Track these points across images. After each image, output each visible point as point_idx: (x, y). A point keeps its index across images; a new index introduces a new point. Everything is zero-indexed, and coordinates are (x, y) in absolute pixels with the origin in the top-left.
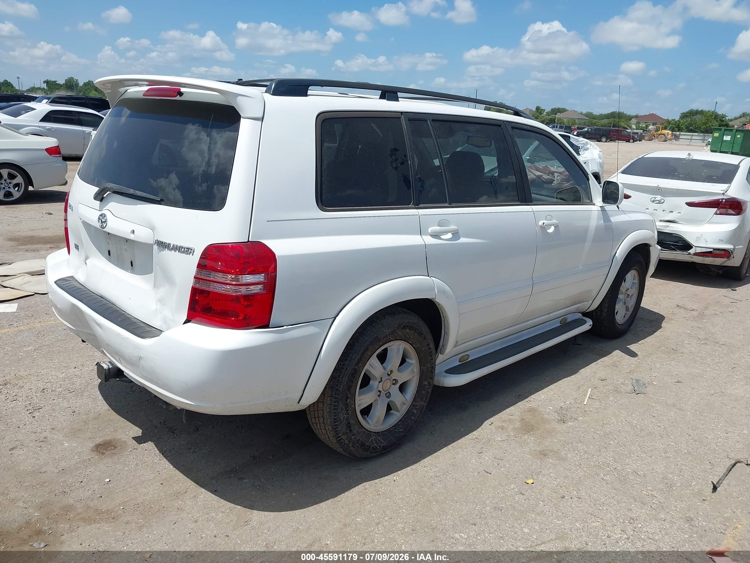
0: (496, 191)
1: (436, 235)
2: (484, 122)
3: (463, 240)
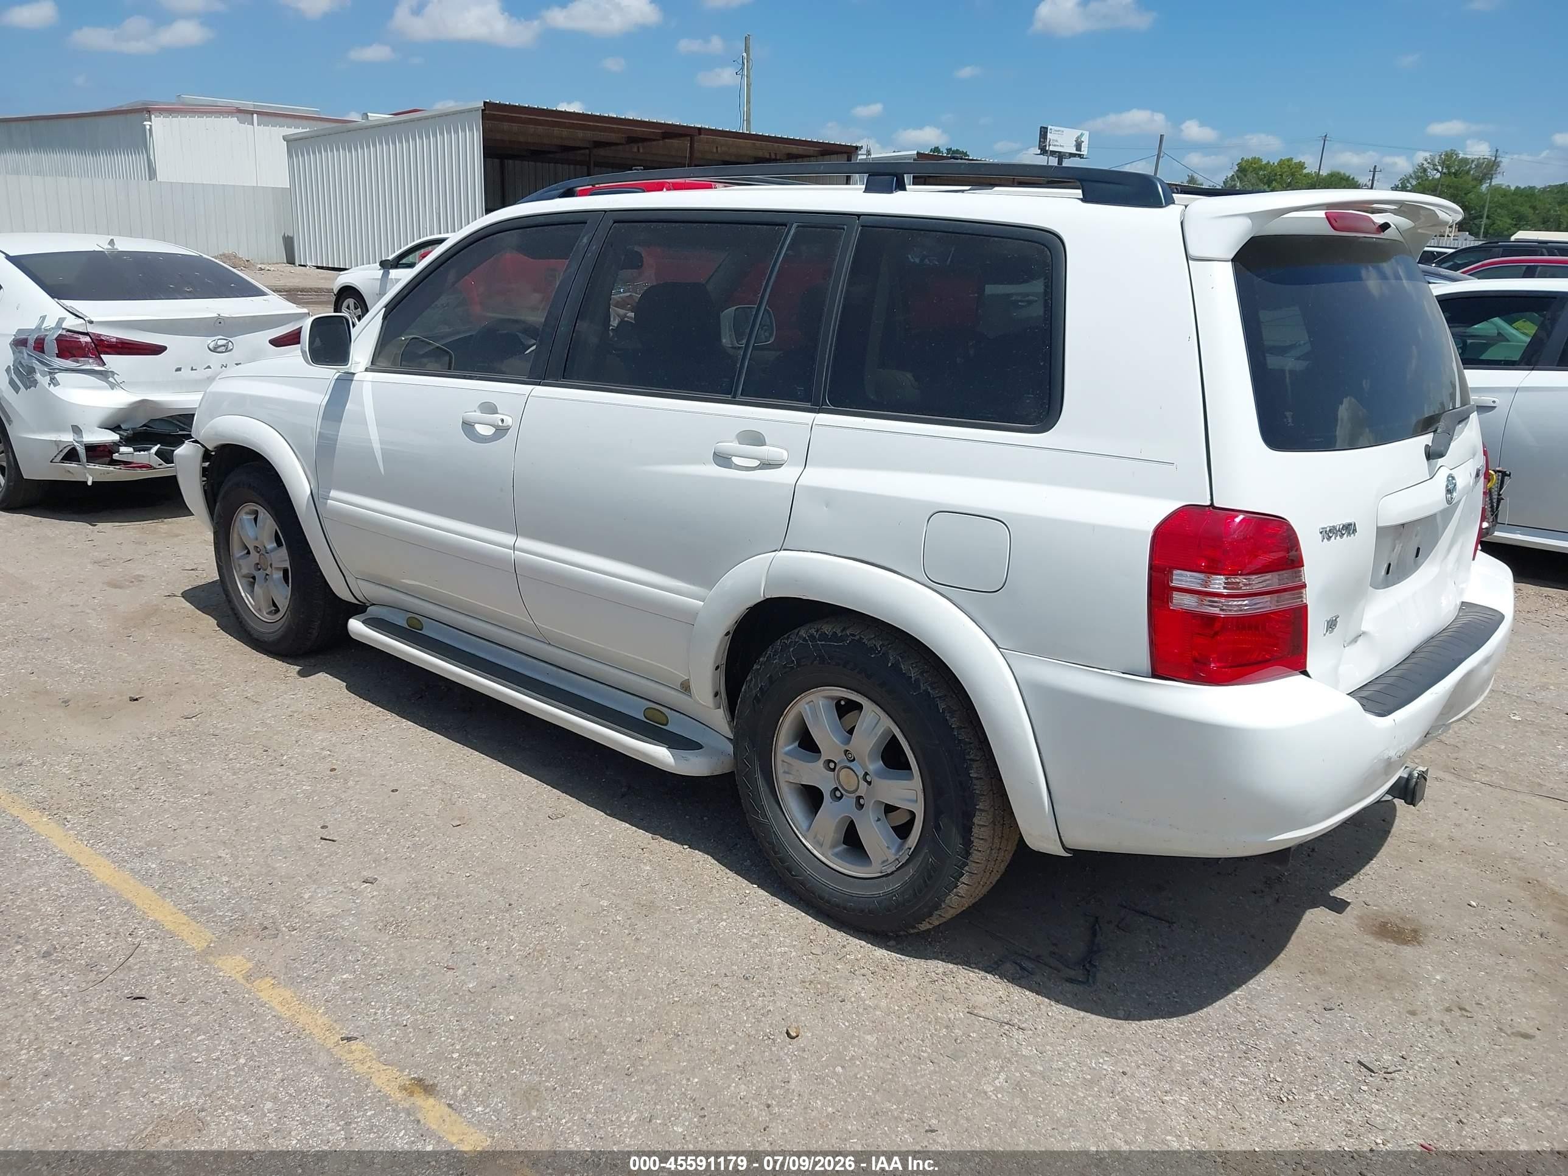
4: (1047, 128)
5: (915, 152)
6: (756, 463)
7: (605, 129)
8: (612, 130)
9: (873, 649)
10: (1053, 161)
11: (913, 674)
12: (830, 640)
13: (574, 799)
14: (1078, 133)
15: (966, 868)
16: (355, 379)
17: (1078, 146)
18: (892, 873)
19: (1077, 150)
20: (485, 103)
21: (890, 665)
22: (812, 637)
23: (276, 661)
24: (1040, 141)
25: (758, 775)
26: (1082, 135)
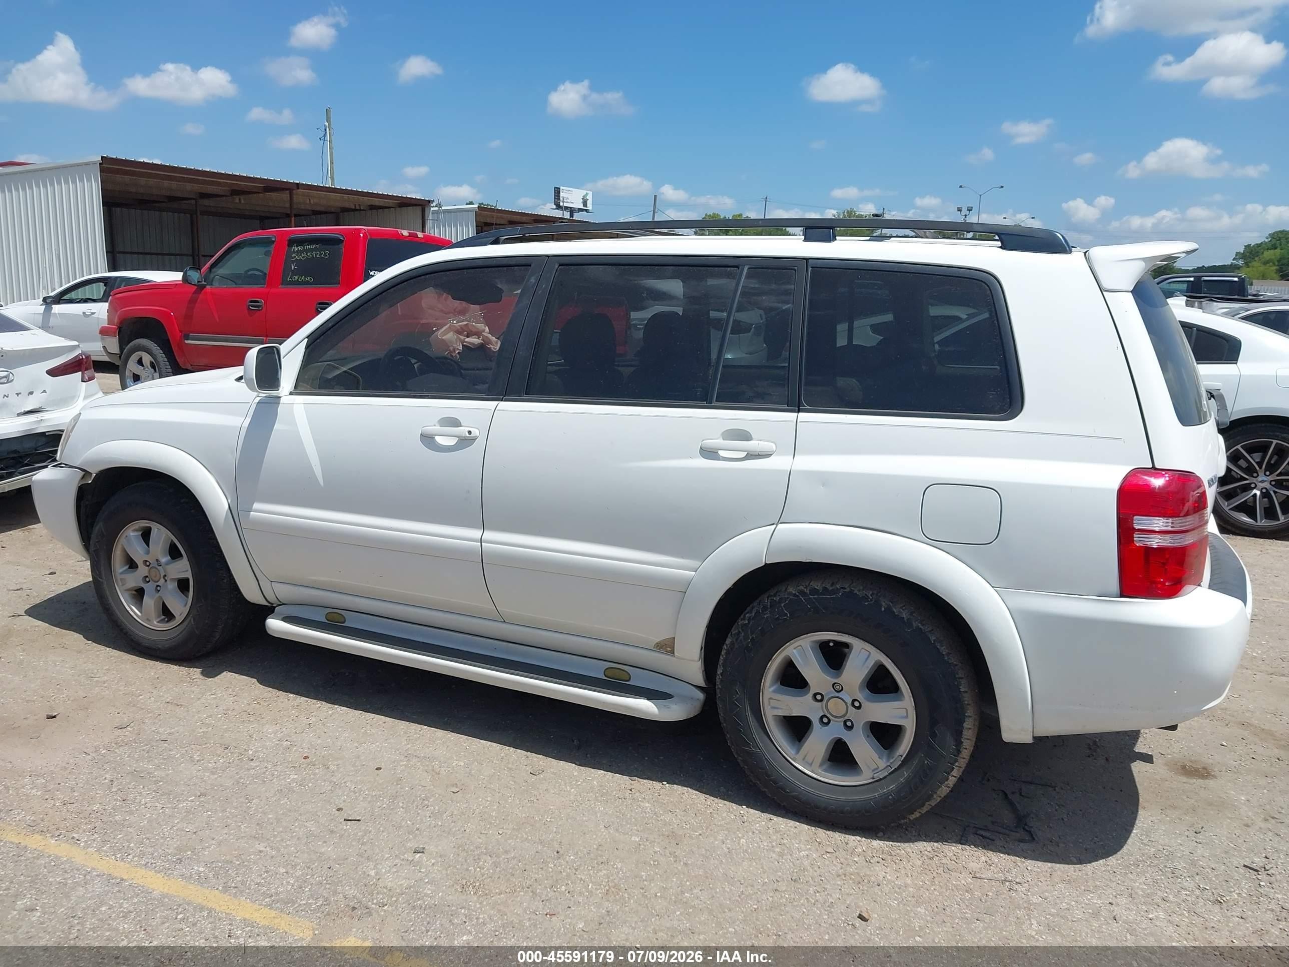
4: (560, 188)
5: (477, 206)
6: (743, 454)
7: (212, 183)
8: (219, 184)
9: (866, 598)
10: (567, 215)
11: (905, 615)
12: (822, 594)
13: (541, 756)
14: (585, 192)
15: (957, 764)
16: (281, 402)
17: (585, 203)
18: (885, 777)
19: (584, 206)
20: (102, 157)
21: (883, 609)
22: (802, 593)
23: (172, 666)
24: (555, 198)
25: (749, 713)
26: (587, 194)
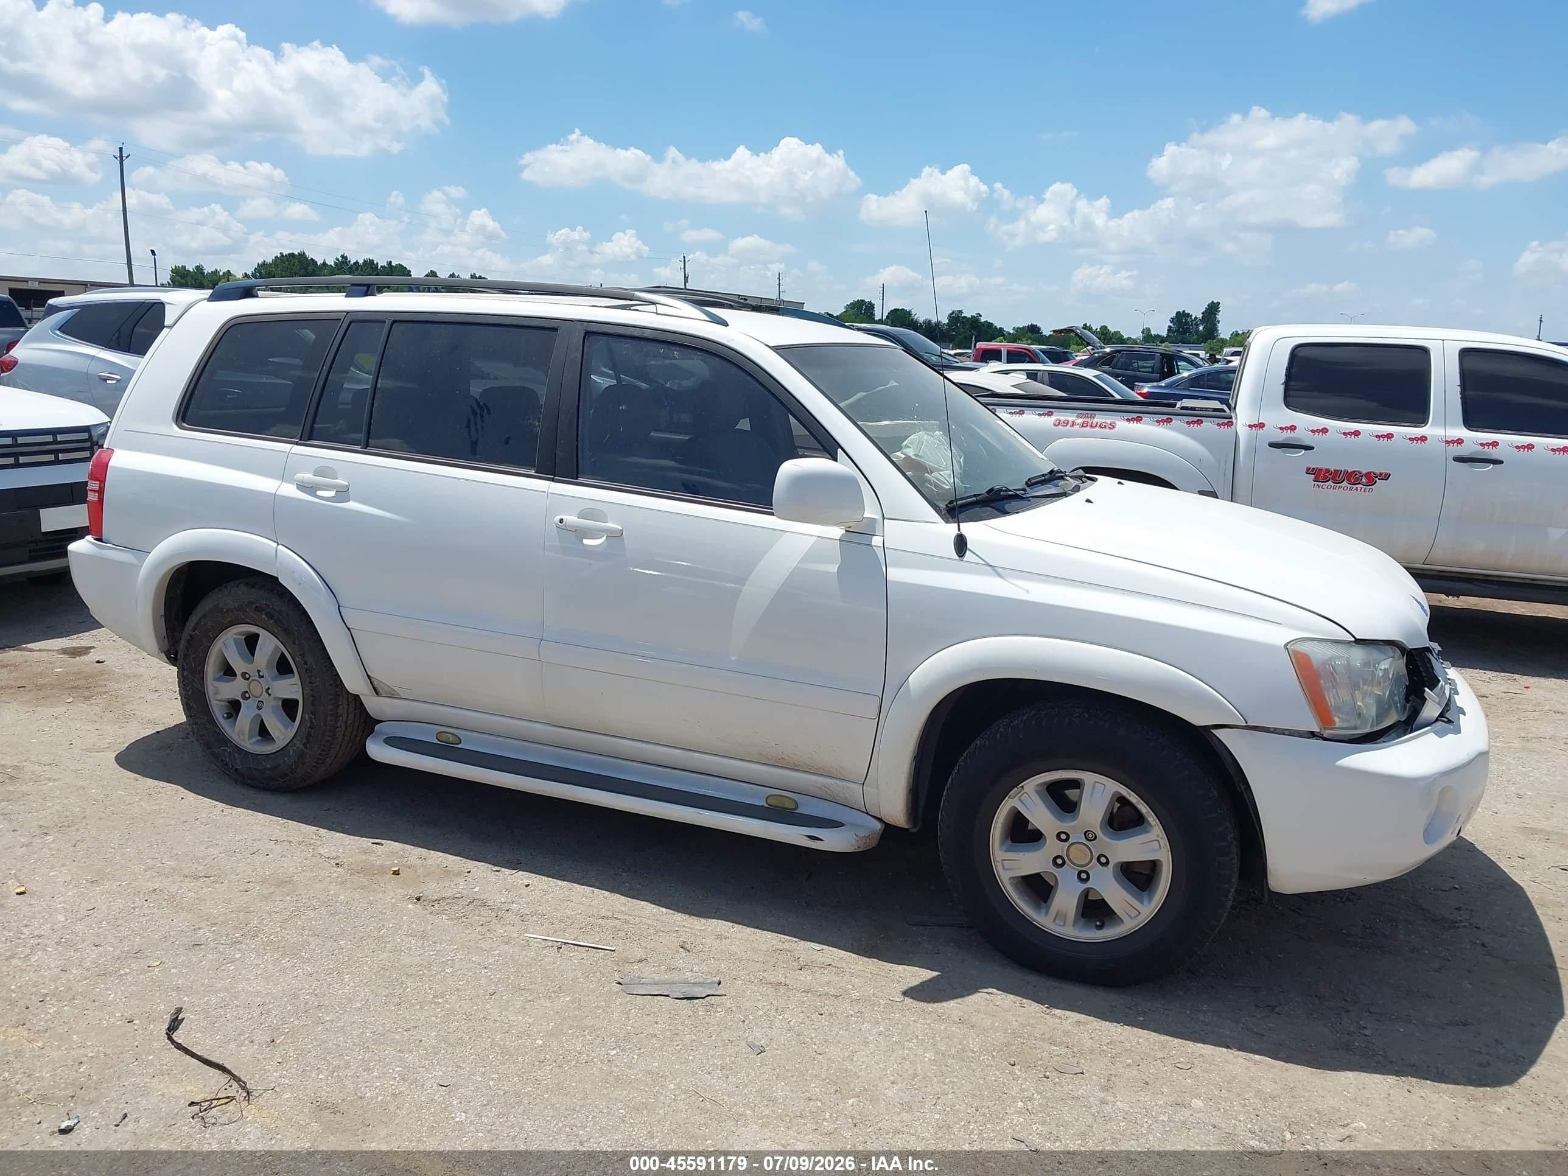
0: (476, 443)
1: (302, 487)
2: (515, 323)
3: (352, 505)
